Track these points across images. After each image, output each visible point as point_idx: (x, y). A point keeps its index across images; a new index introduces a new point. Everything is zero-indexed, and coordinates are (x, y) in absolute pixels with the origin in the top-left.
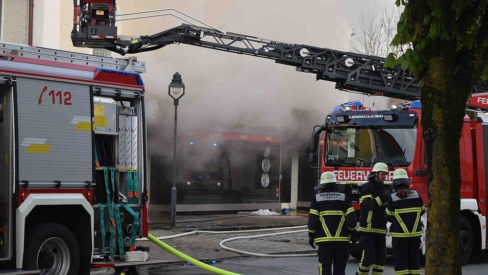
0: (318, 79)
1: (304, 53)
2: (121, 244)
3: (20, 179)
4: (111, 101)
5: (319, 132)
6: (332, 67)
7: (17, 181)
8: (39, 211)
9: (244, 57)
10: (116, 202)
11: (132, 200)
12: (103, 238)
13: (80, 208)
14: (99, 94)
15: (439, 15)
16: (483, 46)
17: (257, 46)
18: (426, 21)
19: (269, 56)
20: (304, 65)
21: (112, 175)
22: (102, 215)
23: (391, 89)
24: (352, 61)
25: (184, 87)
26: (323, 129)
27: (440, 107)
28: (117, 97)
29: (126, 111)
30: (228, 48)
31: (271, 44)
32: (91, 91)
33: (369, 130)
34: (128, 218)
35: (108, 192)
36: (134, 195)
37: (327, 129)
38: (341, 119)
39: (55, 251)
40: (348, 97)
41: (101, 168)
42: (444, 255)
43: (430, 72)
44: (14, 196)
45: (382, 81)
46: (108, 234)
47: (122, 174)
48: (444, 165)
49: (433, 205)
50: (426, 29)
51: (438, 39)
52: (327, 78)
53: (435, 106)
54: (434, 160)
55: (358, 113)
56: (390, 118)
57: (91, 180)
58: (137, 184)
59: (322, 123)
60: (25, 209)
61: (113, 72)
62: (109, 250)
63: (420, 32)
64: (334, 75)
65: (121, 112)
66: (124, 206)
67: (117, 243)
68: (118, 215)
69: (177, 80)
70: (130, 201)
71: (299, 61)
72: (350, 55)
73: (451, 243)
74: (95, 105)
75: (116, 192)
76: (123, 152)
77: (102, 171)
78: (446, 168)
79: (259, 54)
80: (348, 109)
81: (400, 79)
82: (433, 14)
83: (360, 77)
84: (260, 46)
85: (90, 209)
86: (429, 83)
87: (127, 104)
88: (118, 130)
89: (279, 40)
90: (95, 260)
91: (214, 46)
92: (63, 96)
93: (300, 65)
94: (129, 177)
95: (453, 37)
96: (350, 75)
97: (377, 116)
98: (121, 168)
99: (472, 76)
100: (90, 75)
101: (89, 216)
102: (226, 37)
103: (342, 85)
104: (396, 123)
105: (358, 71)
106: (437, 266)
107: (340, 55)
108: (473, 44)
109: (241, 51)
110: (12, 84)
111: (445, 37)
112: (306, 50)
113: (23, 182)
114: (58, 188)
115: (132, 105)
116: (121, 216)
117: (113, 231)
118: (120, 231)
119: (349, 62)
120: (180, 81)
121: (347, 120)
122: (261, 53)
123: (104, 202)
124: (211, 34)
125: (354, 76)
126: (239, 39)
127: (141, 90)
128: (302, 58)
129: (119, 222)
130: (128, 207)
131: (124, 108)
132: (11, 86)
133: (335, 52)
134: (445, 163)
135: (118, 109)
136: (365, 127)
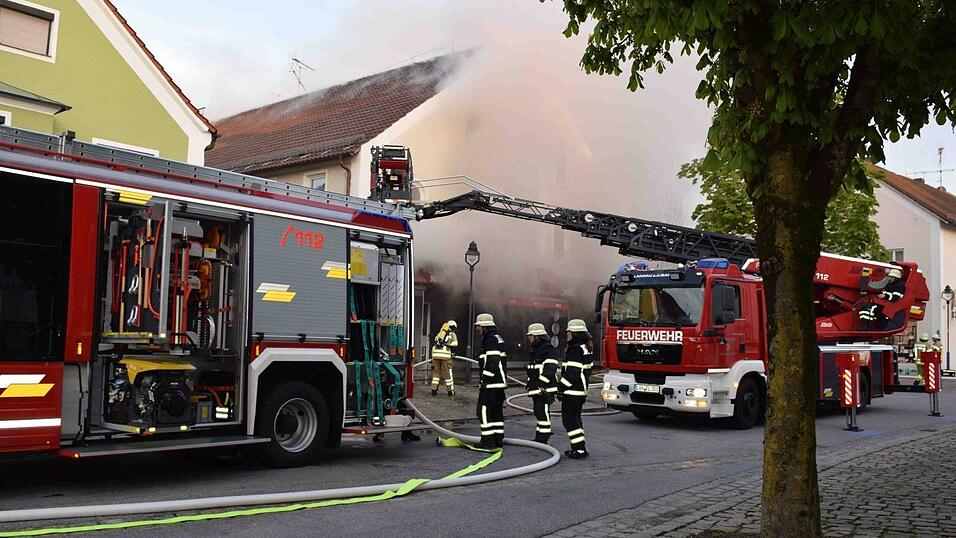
0: (602, 244)
1: (589, 218)
2: (380, 407)
3: (254, 330)
4: (374, 247)
5: (604, 291)
6: (616, 231)
7: (250, 333)
8: (276, 369)
9: (532, 222)
10: (376, 358)
11: (396, 357)
12: (359, 400)
13: (329, 366)
14: (357, 238)
15: (791, 83)
16: (848, 138)
17: (544, 213)
18: (768, 94)
19: (555, 221)
20: (589, 230)
21: (372, 329)
22: (358, 374)
23: (673, 254)
24: (635, 226)
25: (479, 254)
26: (607, 288)
27: (787, 225)
28: (380, 242)
29: (390, 260)
30: (517, 214)
31: (558, 210)
32: (348, 234)
33: (651, 290)
34: (391, 378)
35: (366, 348)
36: (397, 351)
37: (611, 288)
38: (627, 279)
39: (301, 413)
40: (631, 262)
41: (359, 321)
42: (795, 447)
43: (772, 175)
44: (246, 349)
45: (664, 246)
46: (365, 396)
47: (385, 329)
48: (794, 312)
49: (777, 371)
50: (770, 106)
51: (786, 122)
52: (611, 244)
53: (780, 225)
54: (778, 305)
55: (643, 273)
56: (677, 277)
57: (344, 334)
58: (401, 340)
59: (607, 282)
60: (259, 365)
61: (378, 216)
62: (366, 413)
63: (759, 112)
64: (618, 239)
65: (385, 260)
66: (386, 364)
67: (376, 405)
68: (377, 374)
69: (473, 249)
70: (392, 359)
71: (584, 227)
72: (633, 221)
73: (806, 429)
74: (352, 251)
75: (377, 348)
76: (386, 304)
77: (360, 324)
78: (797, 316)
79: (546, 219)
80: (633, 268)
81: (681, 244)
82: (781, 81)
83: (643, 242)
84: (547, 212)
85: (342, 366)
86: (770, 191)
87: (393, 252)
88: (380, 279)
89: (565, 206)
90: (346, 425)
91: (503, 212)
92: (313, 238)
93: (585, 230)
94: (392, 332)
95: (807, 122)
96: (632, 240)
97: (663, 275)
98: (383, 321)
99: (832, 182)
100: (349, 217)
101: (342, 375)
102: (516, 204)
103: (625, 250)
104: (683, 282)
105: (641, 235)
106: (784, 463)
107: (623, 220)
108: (833, 135)
109: (530, 217)
110: (247, 220)
111: (796, 119)
112: (591, 216)
113: (258, 334)
114: (302, 342)
115: (398, 254)
116: (381, 376)
117: (371, 392)
118: (379, 392)
119: (632, 227)
120: (476, 250)
121: (632, 279)
122: (548, 219)
123: (362, 359)
124: (500, 201)
125: (637, 241)
126: (528, 206)
127: (409, 236)
128: (587, 223)
129: (378, 382)
130: (390, 366)
131: (389, 255)
132: (247, 223)
133: (618, 218)
134: (796, 309)
135: (381, 256)
136: (647, 287)
